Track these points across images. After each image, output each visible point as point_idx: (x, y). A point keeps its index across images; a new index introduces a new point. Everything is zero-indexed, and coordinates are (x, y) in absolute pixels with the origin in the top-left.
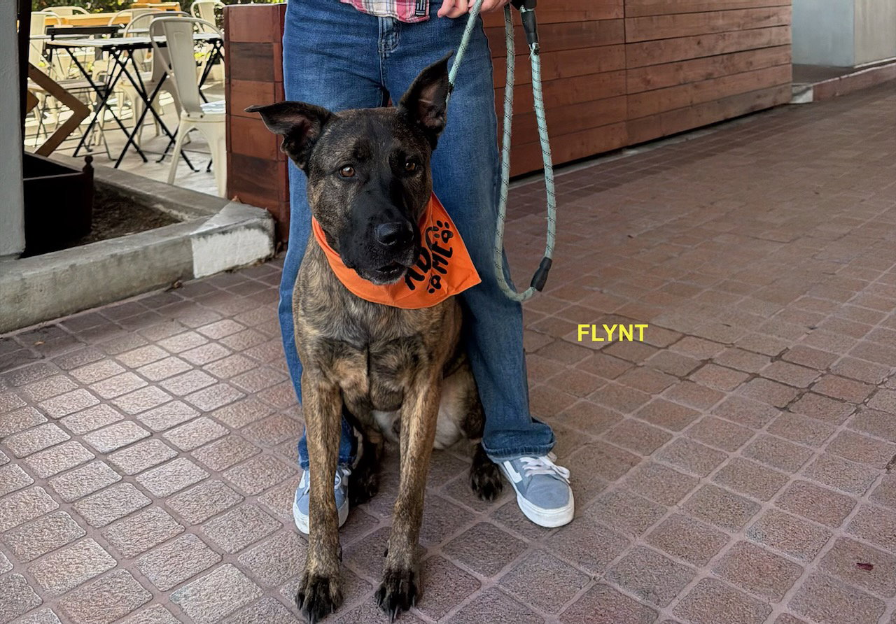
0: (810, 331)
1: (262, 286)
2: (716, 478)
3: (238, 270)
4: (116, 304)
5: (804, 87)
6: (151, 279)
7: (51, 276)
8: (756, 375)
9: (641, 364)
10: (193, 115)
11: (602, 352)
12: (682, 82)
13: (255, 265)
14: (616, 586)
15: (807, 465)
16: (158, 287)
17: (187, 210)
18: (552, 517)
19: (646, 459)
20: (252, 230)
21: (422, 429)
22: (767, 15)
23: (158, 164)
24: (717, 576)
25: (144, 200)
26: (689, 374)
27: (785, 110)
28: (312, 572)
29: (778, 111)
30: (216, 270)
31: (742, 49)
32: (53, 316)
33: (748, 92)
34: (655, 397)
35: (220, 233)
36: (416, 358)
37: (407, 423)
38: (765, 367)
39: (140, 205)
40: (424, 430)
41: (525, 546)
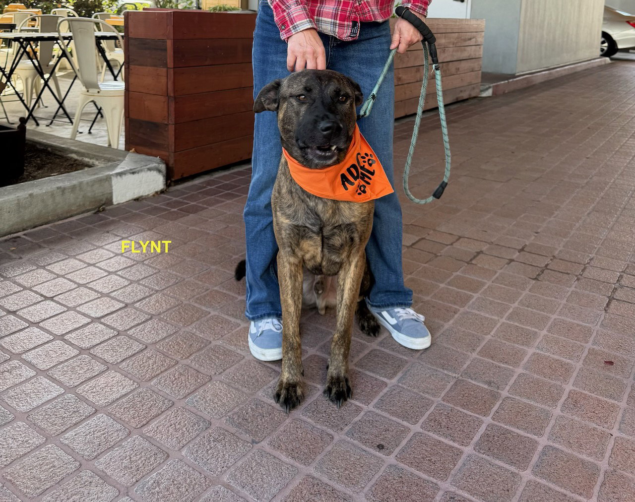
0: (536, 235)
1: (166, 210)
2: (508, 318)
3: (143, 199)
4: (60, 222)
5: (487, 86)
6: (84, 205)
7: (16, 202)
8: (512, 260)
9: (439, 254)
10: (91, 90)
11: (412, 247)
12: (419, 80)
13: (154, 195)
14: (470, 380)
15: (559, 310)
16: (88, 211)
17: (97, 158)
18: (421, 343)
19: (462, 310)
20: (152, 171)
21: (353, 286)
22: (469, 37)
23: (48, 128)
24: (527, 372)
25: (60, 151)
26: (471, 260)
27: (475, 101)
28: (285, 380)
29: (472, 101)
30: (128, 199)
31: (454, 60)
32: (18, 230)
33: (455, 88)
34: (455, 274)
35: (131, 173)
36: (352, 239)
37: (343, 282)
38: (516, 255)
39: (55, 154)
40: (355, 287)
41: (407, 362)
